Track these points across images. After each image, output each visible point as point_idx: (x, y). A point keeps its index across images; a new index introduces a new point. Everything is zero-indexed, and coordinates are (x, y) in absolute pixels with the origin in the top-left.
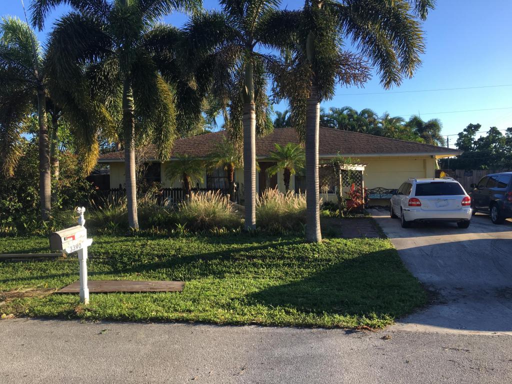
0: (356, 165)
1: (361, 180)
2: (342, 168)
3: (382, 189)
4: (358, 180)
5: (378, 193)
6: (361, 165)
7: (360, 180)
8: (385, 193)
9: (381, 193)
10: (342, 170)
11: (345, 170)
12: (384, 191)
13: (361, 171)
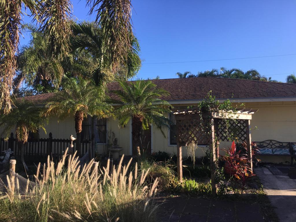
0: (239, 112)
1: (247, 133)
2: (215, 116)
3: (274, 142)
4: (243, 133)
5: (269, 146)
6: (246, 112)
7: (245, 133)
8: (279, 147)
9: (273, 146)
10: (216, 119)
11: (221, 119)
12: (277, 145)
13: (247, 121)
